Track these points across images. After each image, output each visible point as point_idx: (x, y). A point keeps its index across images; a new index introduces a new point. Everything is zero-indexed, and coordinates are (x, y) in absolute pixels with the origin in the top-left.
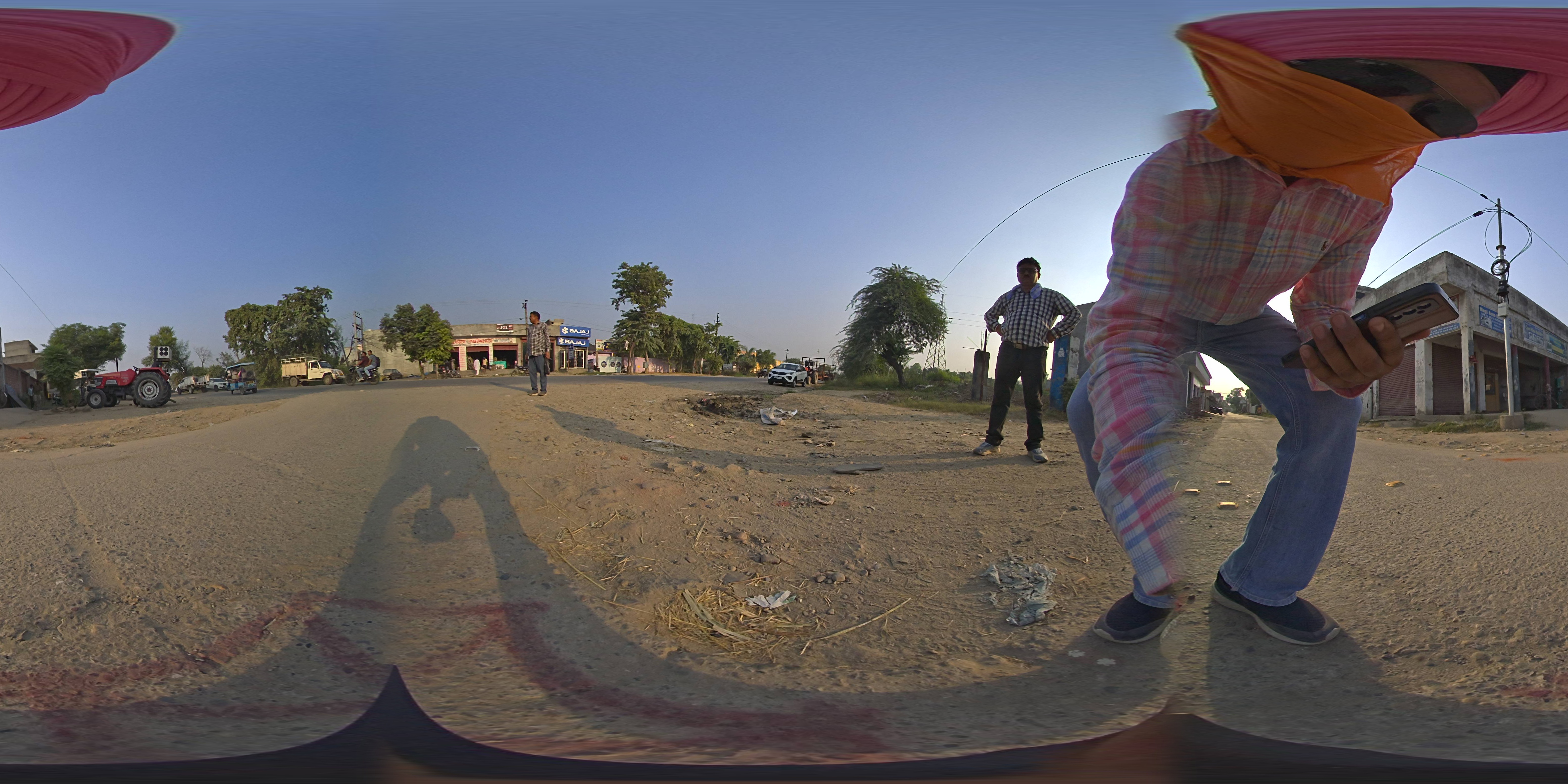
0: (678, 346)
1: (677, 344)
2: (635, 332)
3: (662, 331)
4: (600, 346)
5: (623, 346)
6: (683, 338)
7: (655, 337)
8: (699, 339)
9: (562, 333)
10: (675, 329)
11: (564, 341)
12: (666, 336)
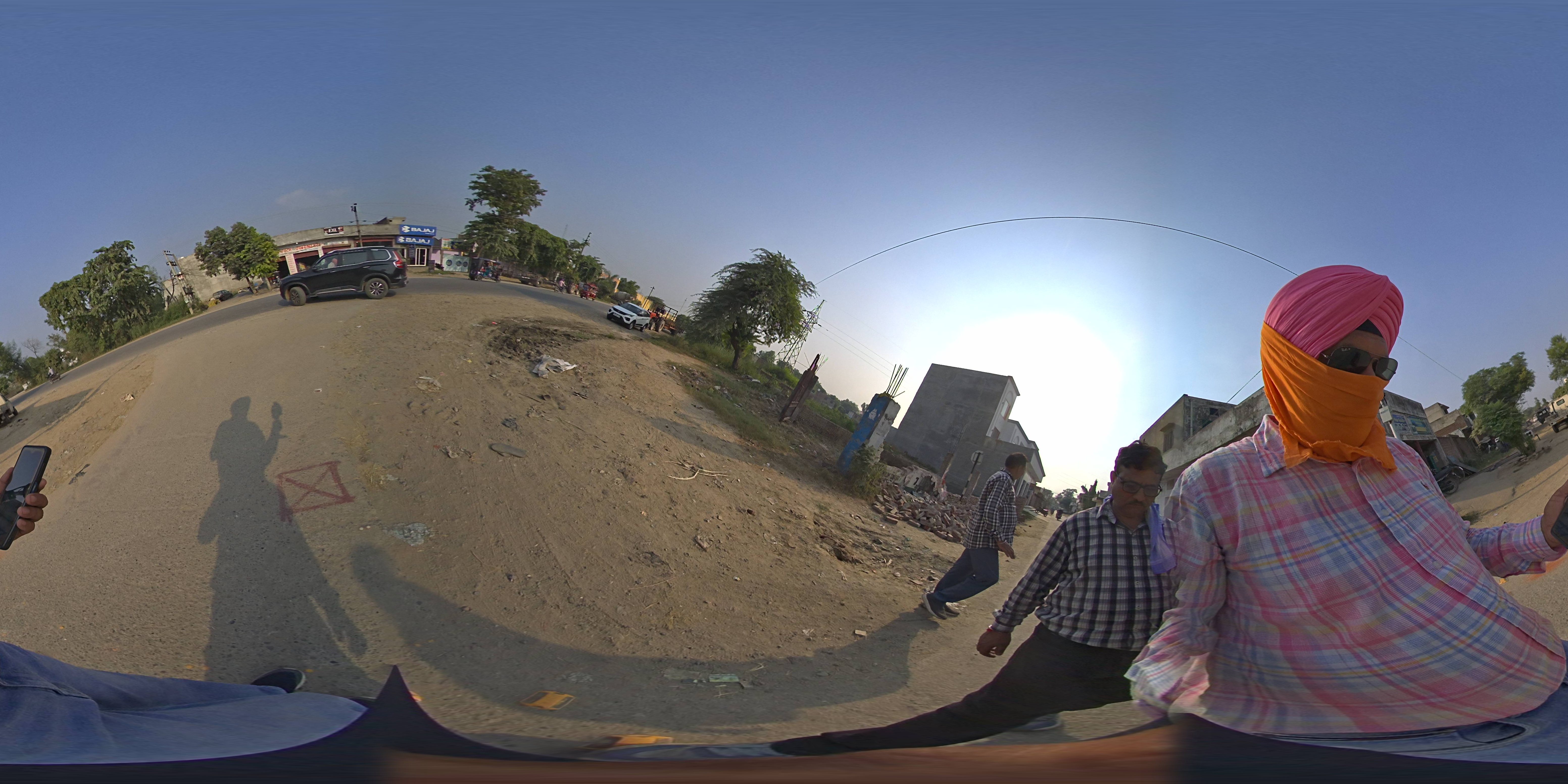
0: (535, 256)
1: (533, 254)
2: (487, 235)
3: (519, 238)
4: (445, 244)
5: (472, 247)
6: (542, 248)
7: (510, 242)
8: (559, 253)
9: (403, 232)
10: (535, 238)
11: (405, 240)
12: (523, 244)
